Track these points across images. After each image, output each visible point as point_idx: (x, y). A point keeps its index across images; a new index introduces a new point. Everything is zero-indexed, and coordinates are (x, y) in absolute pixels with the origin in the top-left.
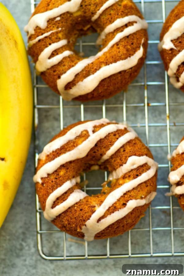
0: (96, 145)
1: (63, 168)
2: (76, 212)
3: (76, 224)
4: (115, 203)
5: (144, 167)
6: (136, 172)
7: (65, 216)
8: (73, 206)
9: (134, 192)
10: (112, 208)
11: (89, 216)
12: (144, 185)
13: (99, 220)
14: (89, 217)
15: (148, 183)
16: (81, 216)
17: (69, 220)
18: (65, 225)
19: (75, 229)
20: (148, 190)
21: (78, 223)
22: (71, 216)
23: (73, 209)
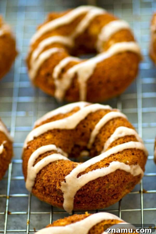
0: (86, 118)
1: (50, 133)
2: (57, 167)
4: (99, 163)
5: (131, 138)
6: (123, 140)
7: (45, 172)
8: (55, 162)
9: (119, 156)
10: (94, 166)
11: (69, 171)
12: (130, 152)
13: (79, 175)
14: (69, 172)
15: (134, 151)
16: (62, 171)
17: (49, 175)
18: (44, 185)
19: (55, 187)
20: (133, 159)
21: (57, 178)
22: (52, 170)
23: (54, 165)
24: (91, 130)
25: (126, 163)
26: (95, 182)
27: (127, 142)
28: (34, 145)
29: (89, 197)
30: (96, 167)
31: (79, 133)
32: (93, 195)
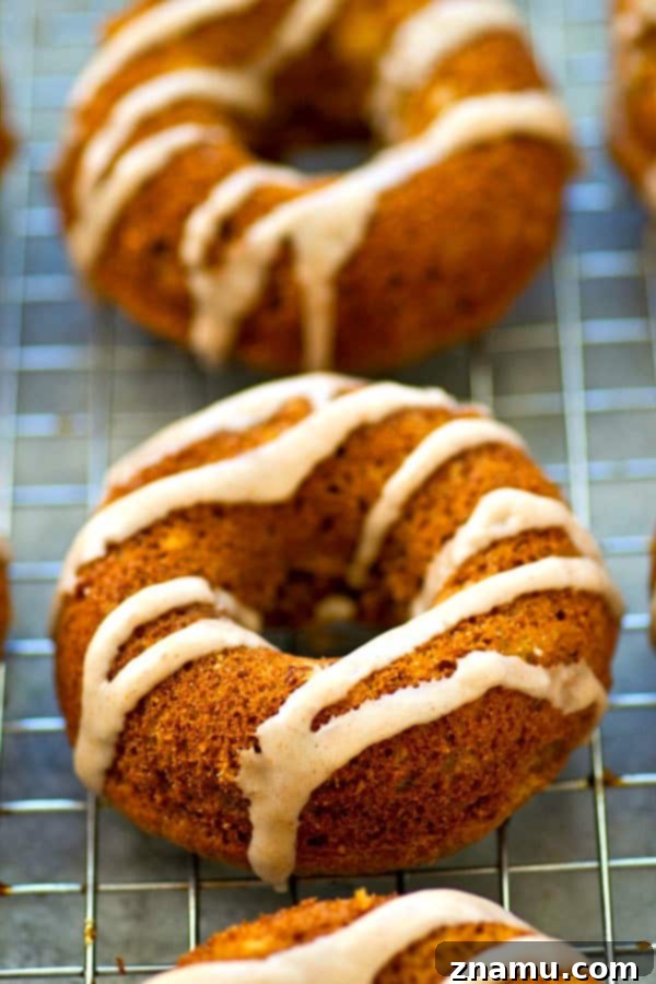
0: (341, 451)
1: (179, 523)
2: (217, 685)
3: (214, 738)
4: (407, 659)
5: (550, 540)
6: (515, 550)
7: (165, 706)
8: (208, 659)
9: (496, 624)
10: (387, 674)
11: (274, 700)
12: (545, 607)
13: (320, 719)
14: (274, 705)
15: (565, 602)
16: (241, 701)
17: (184, 722)
18: (162, 764)
19: (209, 774)
20: (562, 636)
21: (221, 734)
22: (194, 699)
23: (205, 671)
24: (365, 507)
25: (531, 659)
26: (392, 747)
27: (533, 559)
28: (107, 580)
29: (366, 814)
30: (393, 679)
31: (310, 518)
32: (382, 808)
